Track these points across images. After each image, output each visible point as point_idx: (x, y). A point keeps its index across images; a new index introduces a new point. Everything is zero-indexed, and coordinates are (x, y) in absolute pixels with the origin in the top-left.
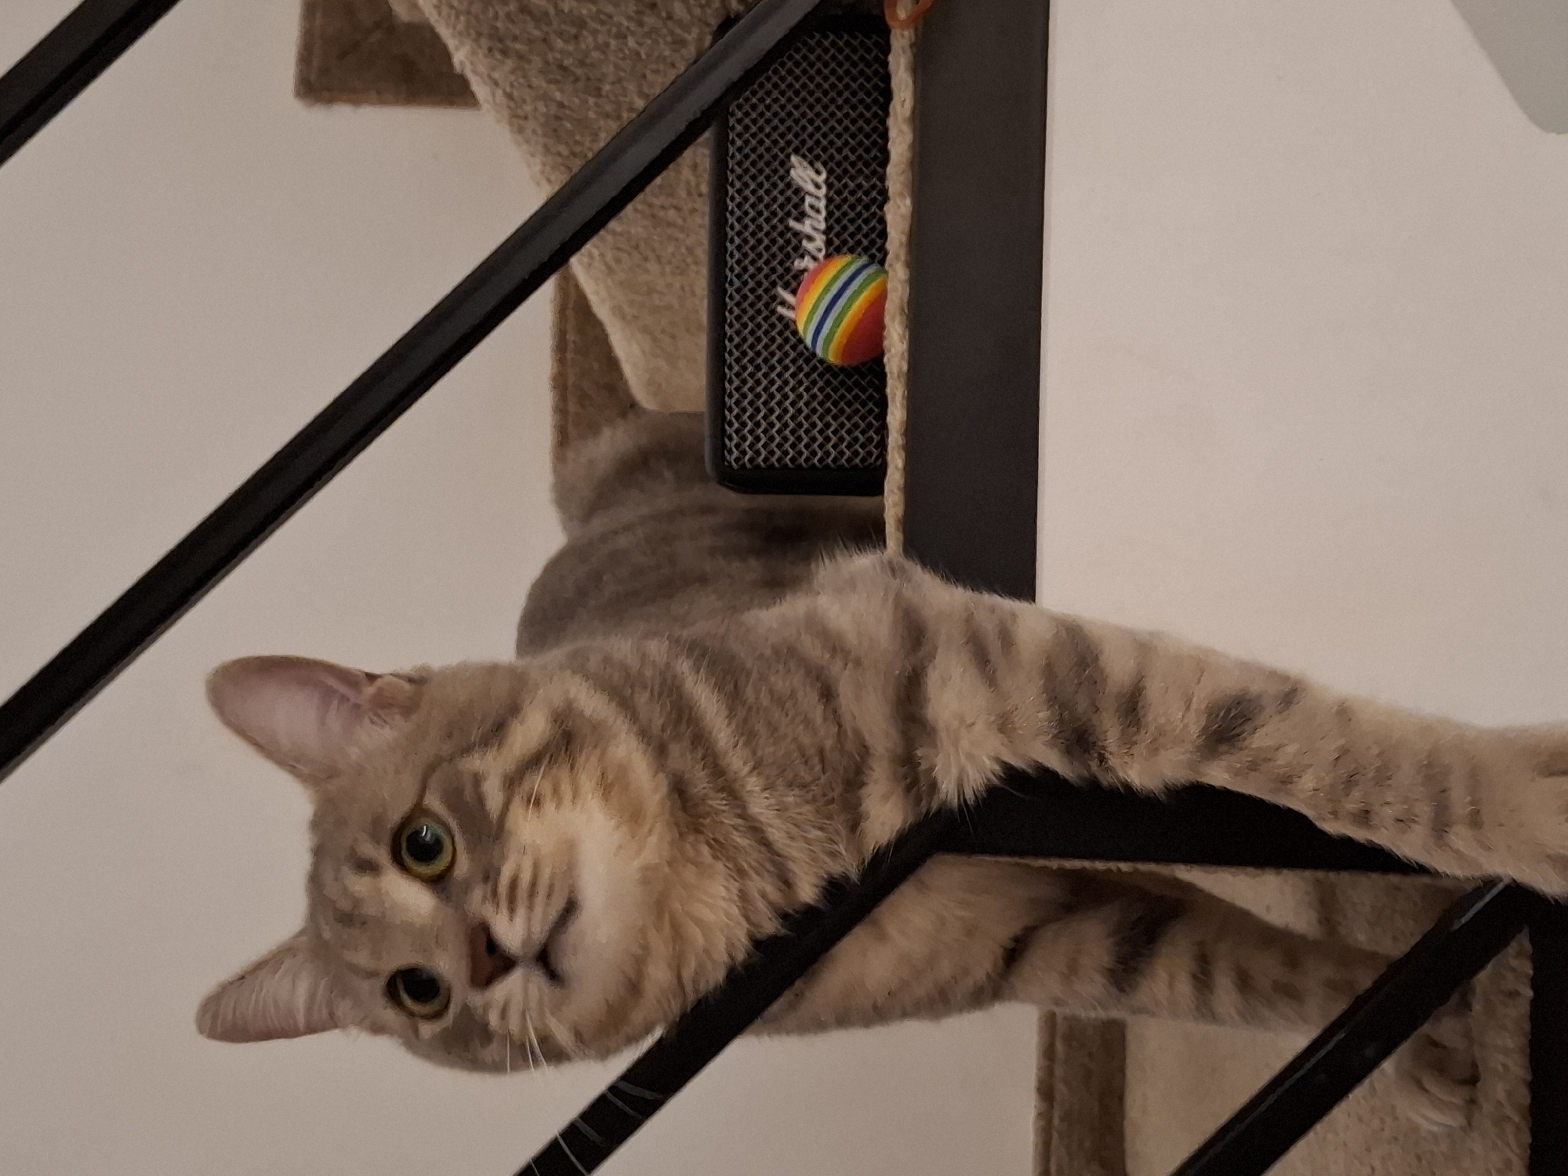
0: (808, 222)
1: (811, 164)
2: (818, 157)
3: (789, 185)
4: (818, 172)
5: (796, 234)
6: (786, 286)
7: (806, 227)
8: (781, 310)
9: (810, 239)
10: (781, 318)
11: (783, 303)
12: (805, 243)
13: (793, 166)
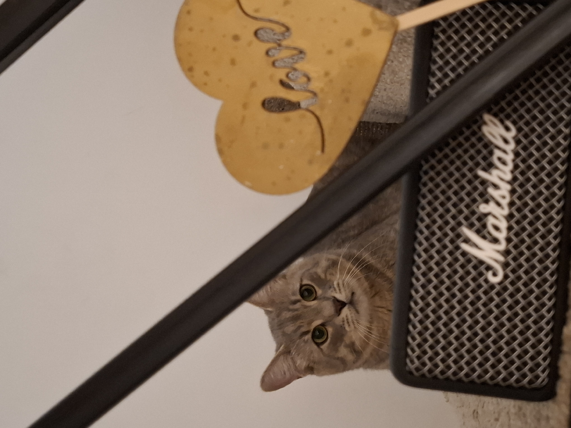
0: (495, 172)
1: (502, 122)
2: (508, 117)
3: (480, 139)
4: (507, 129)
5: (484, 182)
6: (471, 226)
7: (493, 177)
8: (465, 247)
9: (496, 187)
10: (464, 254)
11: (467, 241)
12: (491, 191)
13: (485, 123)
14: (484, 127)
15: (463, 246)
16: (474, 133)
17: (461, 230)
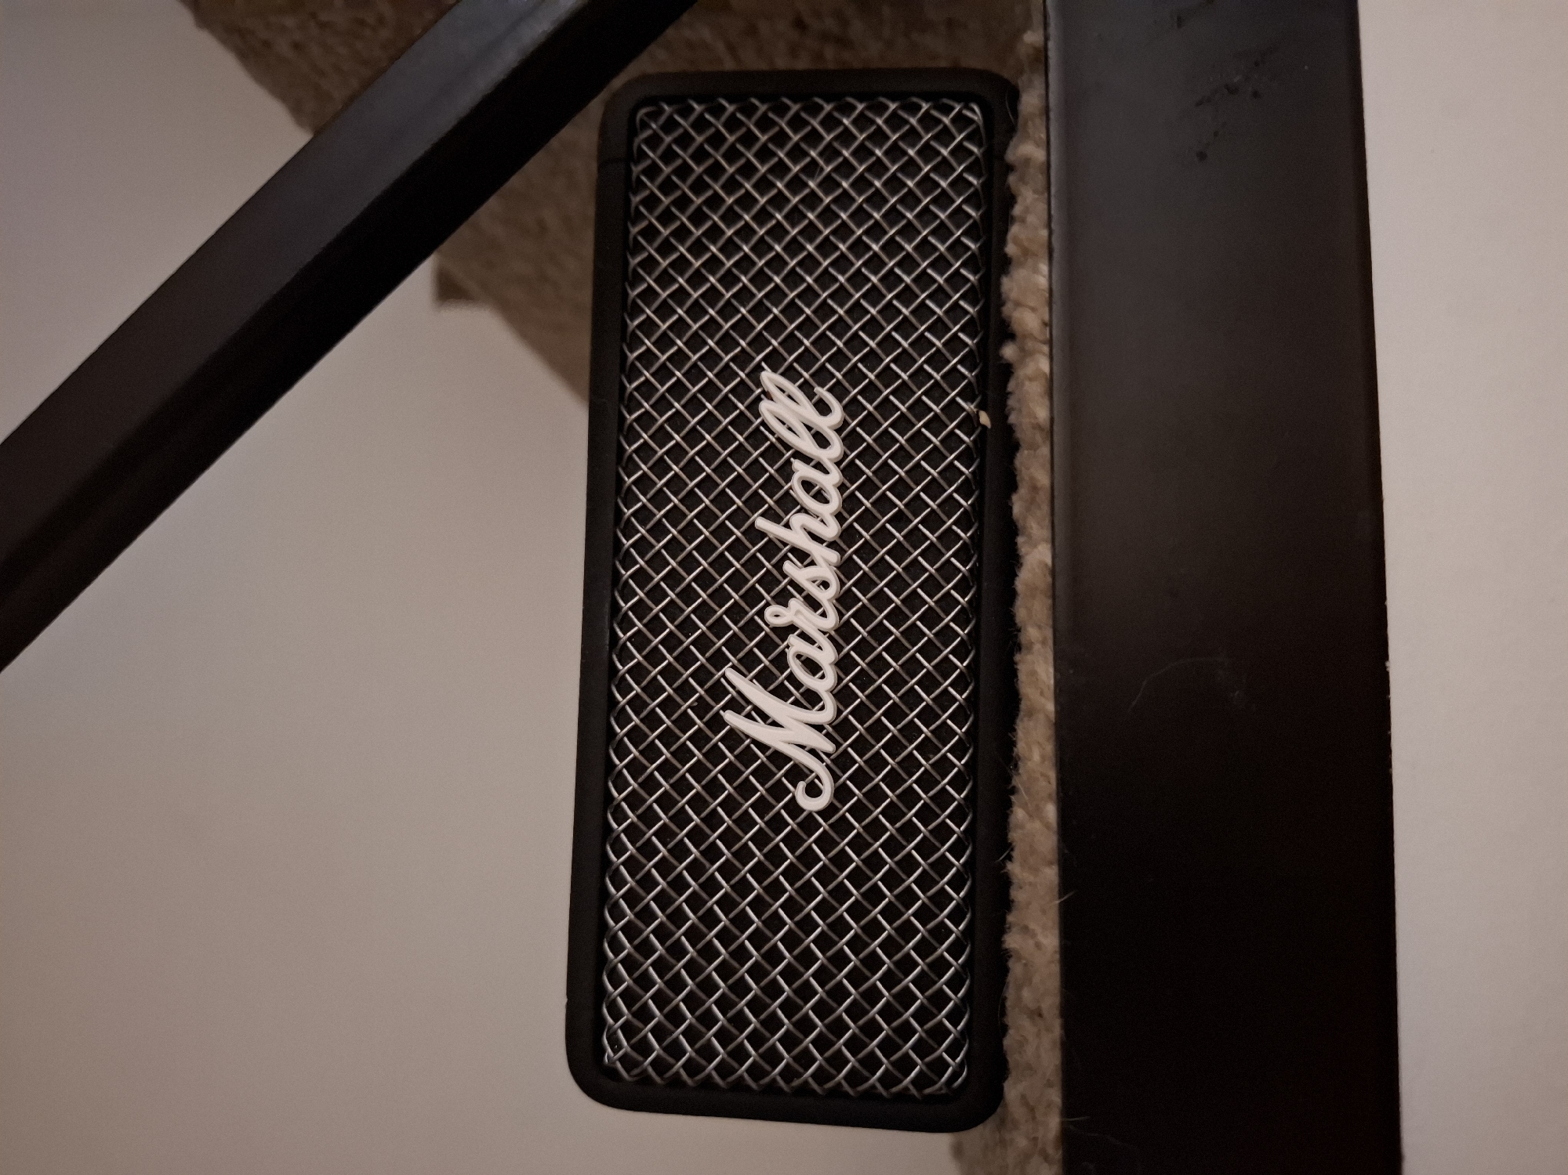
7: (794, 532)
8: (734, 719)
14: (764, 406)
15: (731, 717)
16: (741, 423)
17: (724, 676)
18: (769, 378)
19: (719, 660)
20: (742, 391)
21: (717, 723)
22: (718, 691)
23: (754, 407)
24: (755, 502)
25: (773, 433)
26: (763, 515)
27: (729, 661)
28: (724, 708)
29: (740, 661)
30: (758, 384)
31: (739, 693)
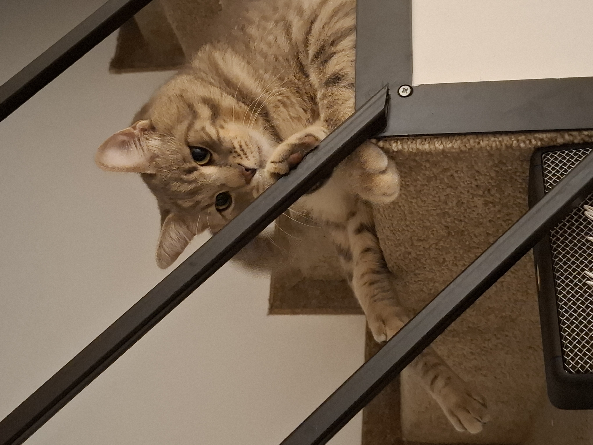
3: (585, 220)
10: (590, 287)
13: (586, 210)
14: (586, 213)
15: (588, 282)
16: (580, 217)
17: (585, 274)
18: (586, 206)
19: (583, 270)
20: (579, 210)
21: (585, 284)
22: (584, 277)
23: (583, 214)
24: (587, 234)
25: (589, 218)
26: (589, 236)
27: (585, 270)
28: (586, 281)
29: (589, 270)
30: (583, 208)
31: (590, 277)
